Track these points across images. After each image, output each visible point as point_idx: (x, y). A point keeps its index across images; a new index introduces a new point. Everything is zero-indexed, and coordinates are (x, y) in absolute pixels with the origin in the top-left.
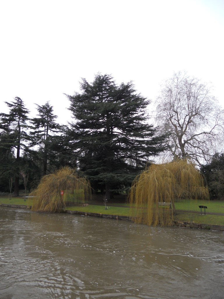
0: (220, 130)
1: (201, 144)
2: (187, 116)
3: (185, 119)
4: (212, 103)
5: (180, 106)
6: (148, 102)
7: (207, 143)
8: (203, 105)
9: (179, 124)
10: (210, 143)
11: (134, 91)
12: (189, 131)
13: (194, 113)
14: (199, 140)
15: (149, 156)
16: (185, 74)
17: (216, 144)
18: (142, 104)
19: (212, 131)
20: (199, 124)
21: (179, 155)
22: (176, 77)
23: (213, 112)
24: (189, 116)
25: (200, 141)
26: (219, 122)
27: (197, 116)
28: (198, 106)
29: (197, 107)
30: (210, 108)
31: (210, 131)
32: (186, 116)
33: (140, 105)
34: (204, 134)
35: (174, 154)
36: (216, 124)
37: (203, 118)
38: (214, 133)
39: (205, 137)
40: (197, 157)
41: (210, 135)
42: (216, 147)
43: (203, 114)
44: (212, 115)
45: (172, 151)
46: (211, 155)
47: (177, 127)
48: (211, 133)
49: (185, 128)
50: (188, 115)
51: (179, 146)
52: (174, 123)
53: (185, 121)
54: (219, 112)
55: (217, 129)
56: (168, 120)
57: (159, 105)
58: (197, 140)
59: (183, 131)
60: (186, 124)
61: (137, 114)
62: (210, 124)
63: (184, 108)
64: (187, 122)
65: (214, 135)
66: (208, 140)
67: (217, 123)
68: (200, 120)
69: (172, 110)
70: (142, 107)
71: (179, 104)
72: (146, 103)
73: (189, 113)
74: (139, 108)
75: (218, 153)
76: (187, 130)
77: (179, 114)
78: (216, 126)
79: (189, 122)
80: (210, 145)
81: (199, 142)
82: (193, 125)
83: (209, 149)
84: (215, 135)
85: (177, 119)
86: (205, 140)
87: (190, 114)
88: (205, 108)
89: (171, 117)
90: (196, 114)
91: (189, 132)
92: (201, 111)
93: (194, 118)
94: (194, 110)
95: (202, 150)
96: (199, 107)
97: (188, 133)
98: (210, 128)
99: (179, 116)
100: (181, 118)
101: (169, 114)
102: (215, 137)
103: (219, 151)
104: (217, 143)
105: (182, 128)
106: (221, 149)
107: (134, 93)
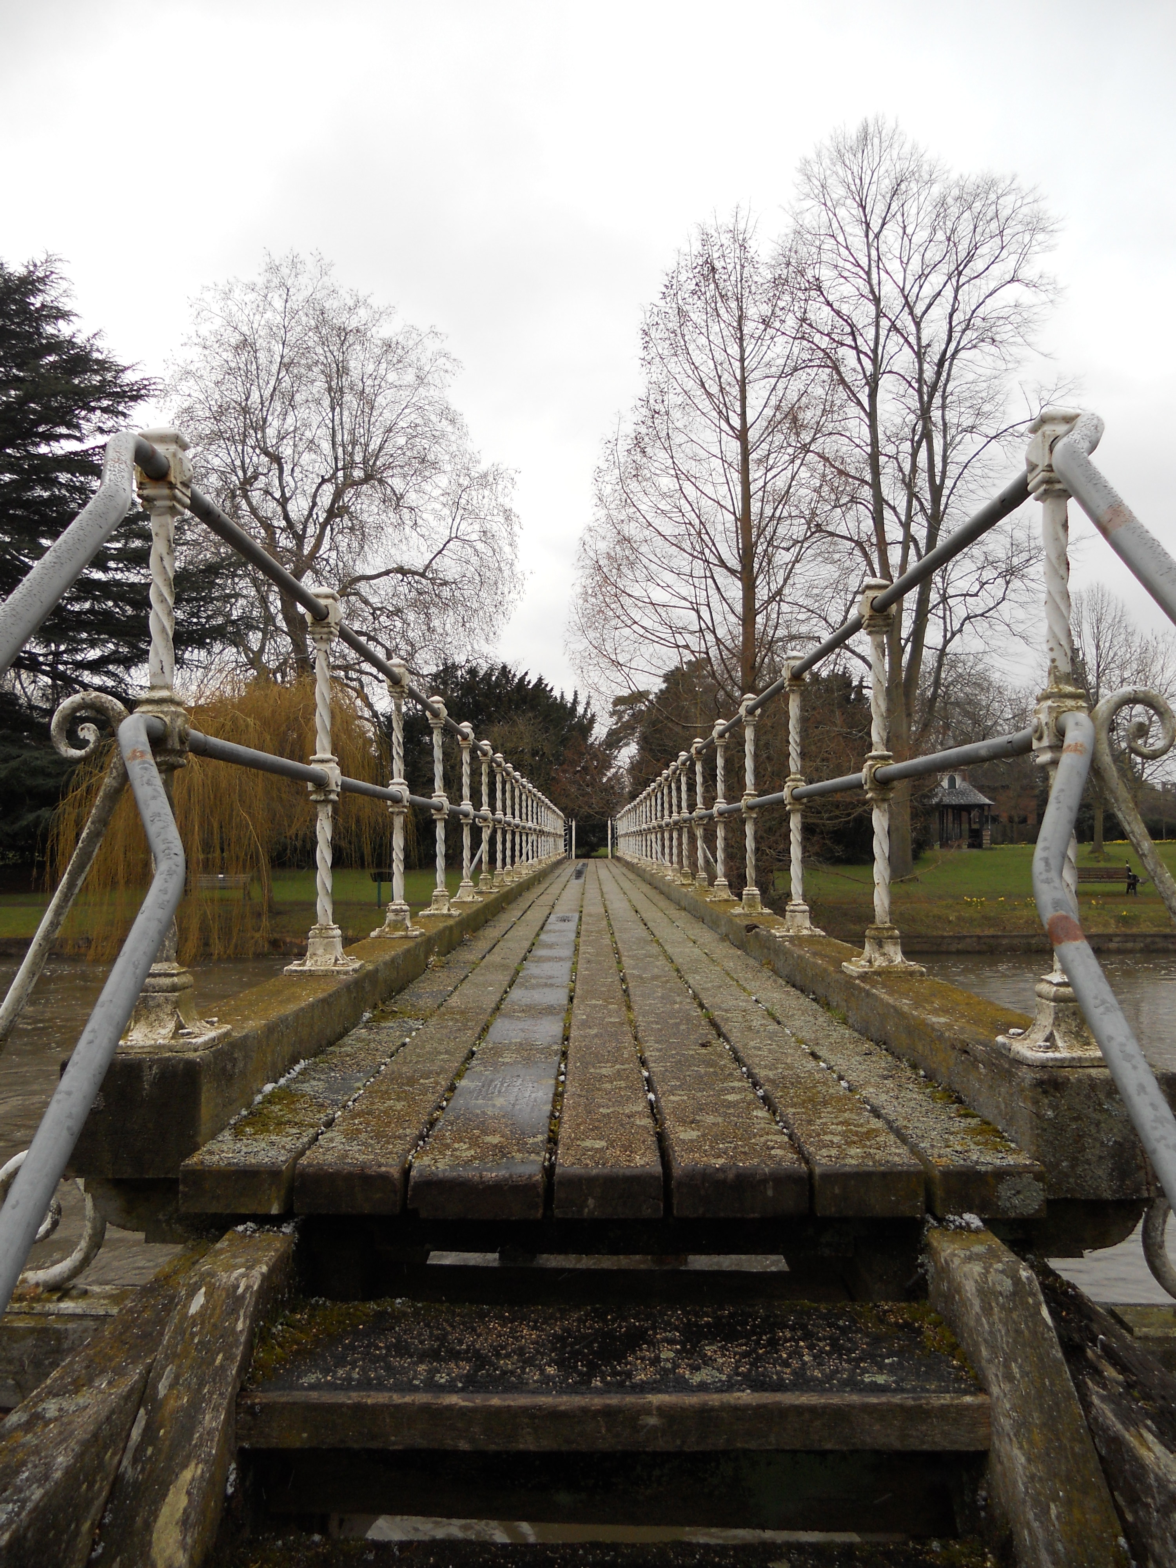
0: (468, 562)
1: (383, 619)
2: (324, 481)
3: (315, 496)
4: (437, 434)
5: (294, 431)
6: (139, 390)
7: (411, 616)
8: (402, 441)
9: (286, 517)
10: (422, 616)
11: (62, 315)
12: (334, 554)
13: (358, 474)
14: (374, 600)
15: (136, 665)
16: (324, 273)
17: (448, 626)
18: (109, 395)
19: (434, 565)
20: (380, 528)
21: (279, 669)
22: (276, 281)
23: (443, 481)
24: (337, 484)
25: (380, 605)
26: (462, 527)
27: (372, 487)
28: (378, 443)
29: (374, 446)
30: (431, 457)
31: (427, 562)
32: (320, 485)
33: (99, 399)
34: (400, 576)
35: (255, 661)
36: (453, 535)
37: (396, 501)
38: (441, 576)
39: (404, 589)
40: (365, 679)
41: (423, 581)
42: (449, 640)
43: (397, 483)
44: (437, 493)
45: (247, 649)
46: (423, 676)
47: (278, 531)
48: (431, 576)
49: (313, 540)
50: (329, 480)
51: (284, 626)
52: (262, 513)
53: (314, 504)
54: (466, 482)
55: (454, 557)
56: (233, 492)
57: (188, 410)
58: (366, 602)
59: (306, 552)
60: (321, 520)
61: (80, 439)
62: (423, 531)
63: (312, 446)
64: (325, 515)
65: (441, 585)
66: (414, 604)
67: (454, 530)
68: (382, 506)
69: (251, 442)
70: (105, 410)
71: (290, 420)
72: (131, 390)
73: (337, 469)
74: (93, 409)
75: (455, 667)
76: (321, 552)
77: (287, 468)
78: (451, 545)
79: (332, 513)
80: (424, 627)
81: (375, 609)
82: (352, 529)
83: (418, 645)
84: (445, 583)
85: (277, 495)
86: (402, 604)
87: (340, 474)
88: (409, 453)
89: (247, 482)
90: (368, 478)
91: (331, 561)
92: (389, 467)
93: (358, 495)
94: (358, 458)
95: (387, 649)
96: (381, 448)
97: (328, 568)
98: (423, 549)
99: (287, 478)
100: (296, 488)
101: (238, 463)
102: (446, 592)
103: (460, 659)
104: (450, 618)
105: (300, 539)
106: (469, 648)
107: (63, 329)
